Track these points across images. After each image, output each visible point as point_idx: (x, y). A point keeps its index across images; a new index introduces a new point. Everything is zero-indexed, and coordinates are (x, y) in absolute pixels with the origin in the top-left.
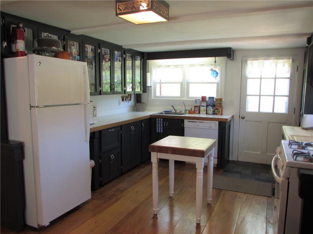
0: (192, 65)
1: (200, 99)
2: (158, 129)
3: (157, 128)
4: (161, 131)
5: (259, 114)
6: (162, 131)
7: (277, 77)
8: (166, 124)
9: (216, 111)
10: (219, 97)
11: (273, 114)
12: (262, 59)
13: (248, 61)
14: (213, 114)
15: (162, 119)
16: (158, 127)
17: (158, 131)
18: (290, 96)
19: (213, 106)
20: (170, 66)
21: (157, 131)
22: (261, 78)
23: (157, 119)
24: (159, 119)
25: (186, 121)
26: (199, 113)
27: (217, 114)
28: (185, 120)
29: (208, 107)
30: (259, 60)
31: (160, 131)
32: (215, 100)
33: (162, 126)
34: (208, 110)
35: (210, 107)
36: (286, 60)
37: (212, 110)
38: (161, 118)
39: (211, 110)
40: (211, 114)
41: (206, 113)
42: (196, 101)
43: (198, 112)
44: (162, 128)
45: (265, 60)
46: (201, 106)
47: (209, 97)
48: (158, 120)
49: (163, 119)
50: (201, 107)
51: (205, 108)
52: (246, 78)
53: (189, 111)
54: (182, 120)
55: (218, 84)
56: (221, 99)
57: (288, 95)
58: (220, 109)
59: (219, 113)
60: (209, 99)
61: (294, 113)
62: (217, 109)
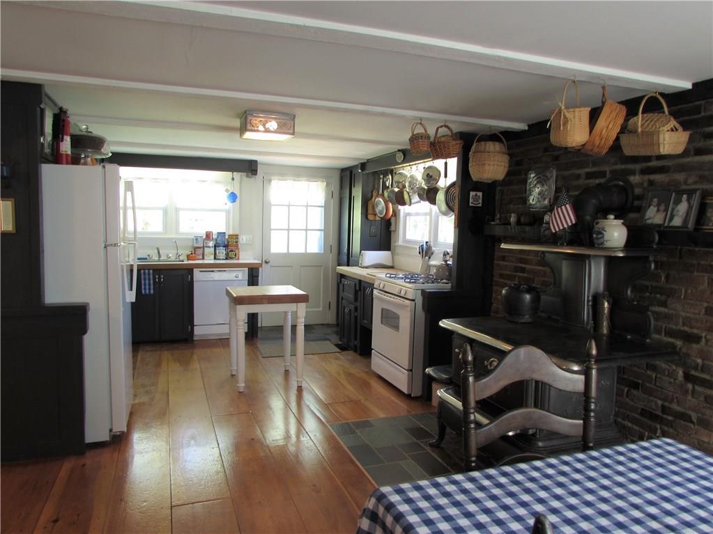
1: (202, 237)
2: (145, 289)
3: (143, 287)
4: (150, 292)
5: (288, 255)
6: (152, 292)
7: (309, 204)
8: (160, 278)
9: (230, 253)
10: (231, 233)
11: (306, 255)
12: (290, 179)
13: (273, 181)
14: (226, 259)
15: (151, 271)
16: (145, 285)
17: (145, 292)
18: (325, 231)
19: (226, 246)
20: (141, 178)
21: (143, 291)
22: (289, 206)
23: (142, 271)
24: (147, 271)
25: (196, 272)
26: (203, 258)
27: (231, 258)
28: (194, 269)
29: (217, 248)
30: (287, 180)
31: (147, 291)
32: (227, 237)
33: (152, 282)
34: (217, 252)
35: (221, 248)
36: (319, 183)
37: (225, 252)
38: (149, 270)
39: (222, 252)
40: (222, 259)
41: (215, 258)
42: (196, 239)
43: (201, 257)
44: (152, 287)
45: (295, 180)
46: (206, 247)
47: (218, 233)
48: (144, 274)
49: (154, 270)
50: (205, 248)
51: (213, 249)
52: (270, 205)
53: (187, 256)
54: (189, 270)
55: (228, 212)
56: (237, 235)
57: (323, 228)
58: (237, 251)
59: (236, 256)
60: (218, 236)
61: (331, 252)
62: (232, 251)
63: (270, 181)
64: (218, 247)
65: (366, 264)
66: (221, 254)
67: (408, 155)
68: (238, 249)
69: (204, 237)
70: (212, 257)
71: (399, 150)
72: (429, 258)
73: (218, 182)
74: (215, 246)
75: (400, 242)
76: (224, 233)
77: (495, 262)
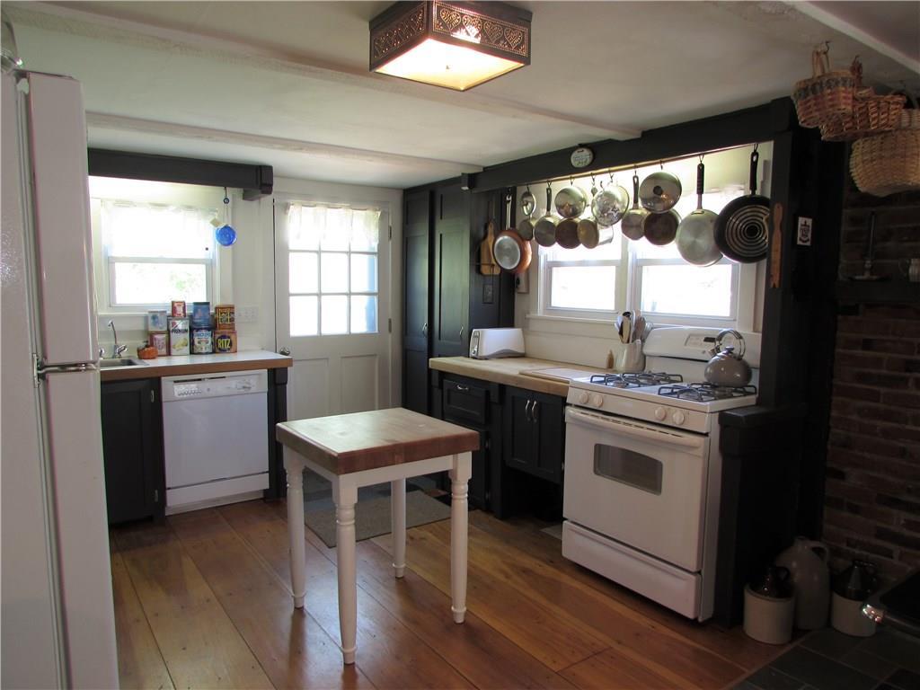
0: (122, 203)
1: (165, 312)
5: (320, 340)
7: (352, 250)
9: (221, 342)
10: (220, 303)
11: (350, 338)
12: (321, 205)
13: (291, 207)
14: (214, 352)
18: (380, 295)
19: (213, 327)
22: (319, 252)
25: (166, 382)
26: (169, 354)
27: (222, 351)
28: (163, 378)
29: (195, 332)
30: (315, 206)
32: (212, 311)
34: (196, 340)
35: (204, 332)
36: (369, 213)
37: (210, 340)
39: (204, 340)
40: (207, 353)
41: (192, 352)
42: (154, 318)
43: (164, 351)
45: (329, 207)
46: (173, 331)
47: (196, 304)
50: (173, 335)
51: (186, 336)
52: (286, 251)
53: (138, 351)
54: (153, 381)
55: (210, 266)
56: (232, 308)
57: (376, 290)
58: (233, 337)
59: (232, 348)
60: (196, 311)
61: (390, 330)
62: (223, 337)
63: (286, 207)
64: (198, 330)
65: (485, 353)
66: (203, 343)
67: (606, 154)
68: (234, 333)
69: (169, 312)
70: (187, 349)
71: (582, 146)
72: (643, 341)
73: (189, 208)
74: (191, 330)
75: (540, 312)
76: (207, 304)
77: (839, 350)
